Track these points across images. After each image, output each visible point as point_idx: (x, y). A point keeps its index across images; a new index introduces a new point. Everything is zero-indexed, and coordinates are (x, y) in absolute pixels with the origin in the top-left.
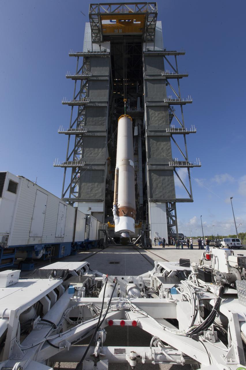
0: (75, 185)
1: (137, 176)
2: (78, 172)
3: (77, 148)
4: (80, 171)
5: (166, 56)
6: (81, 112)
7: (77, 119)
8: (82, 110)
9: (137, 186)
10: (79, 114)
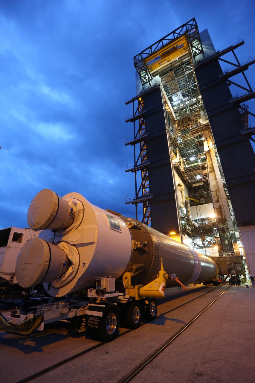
0: (148, 220)
1: (218, 197)
2: (148, 206)
3: (144, 182)
4: (150, 205)
5: (220, 57)
6: (143, 147)
7: (140, 154)
8: (143, 146)
9: (221, 208)
10: (142, 150)
